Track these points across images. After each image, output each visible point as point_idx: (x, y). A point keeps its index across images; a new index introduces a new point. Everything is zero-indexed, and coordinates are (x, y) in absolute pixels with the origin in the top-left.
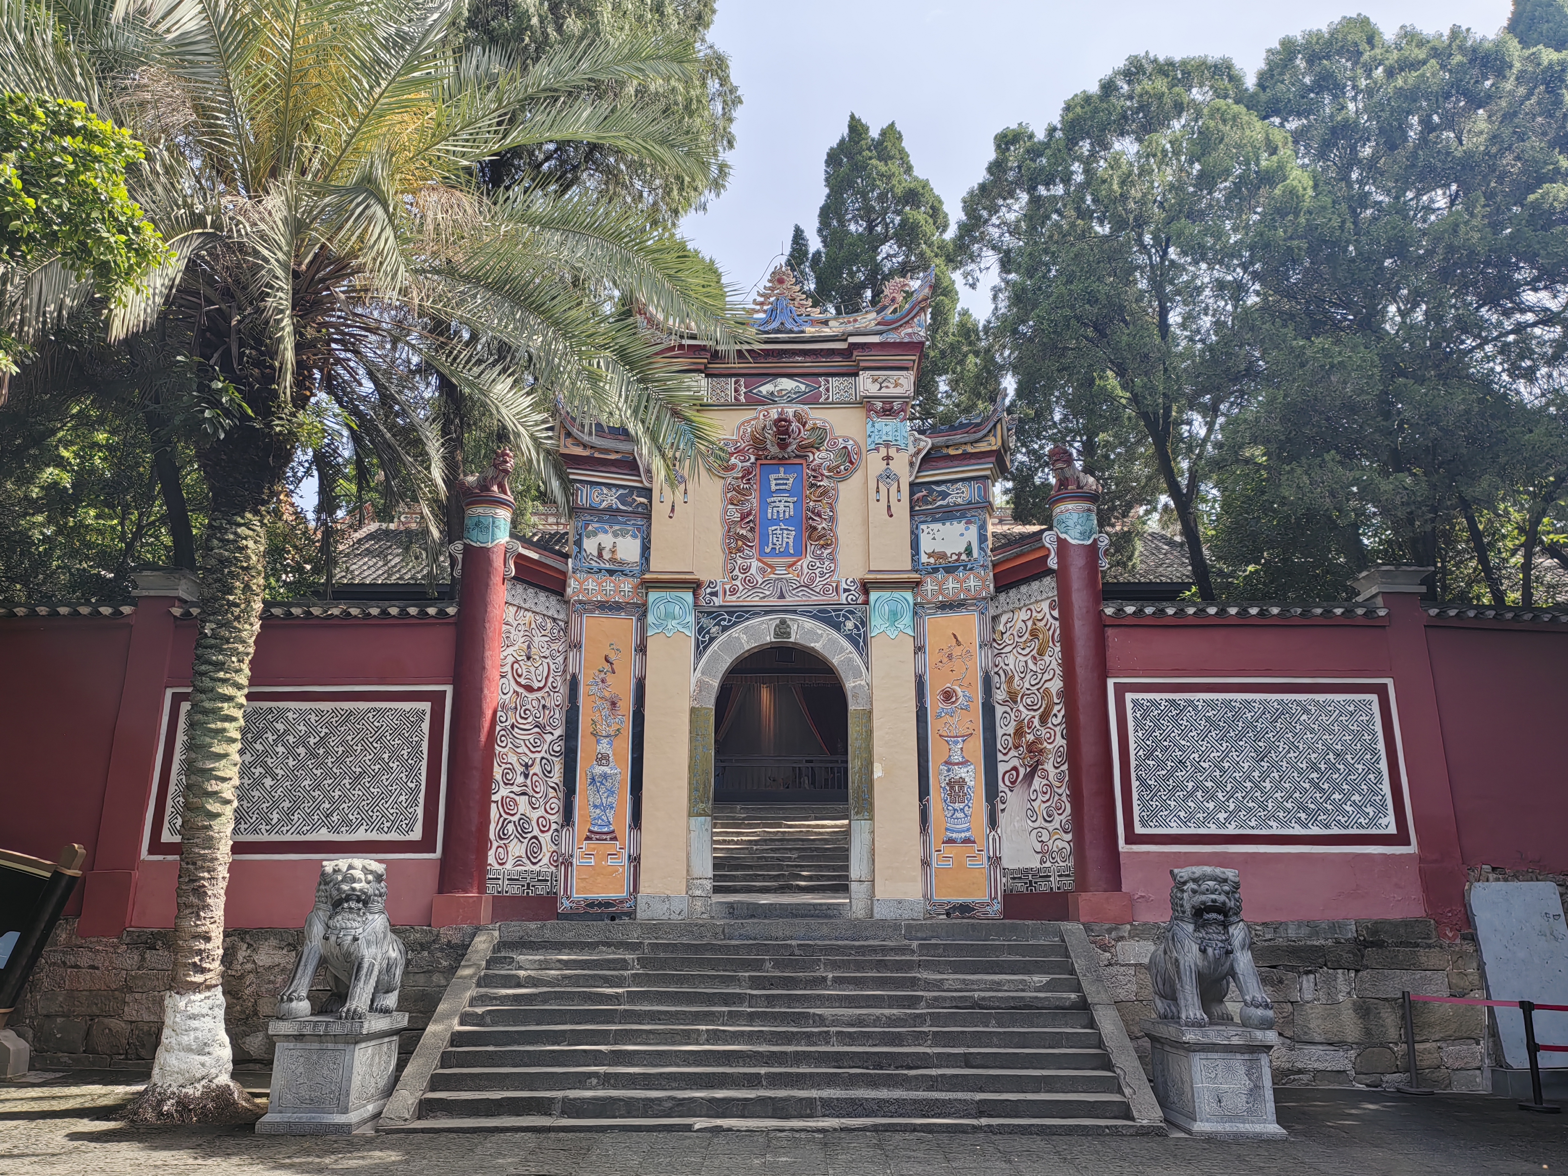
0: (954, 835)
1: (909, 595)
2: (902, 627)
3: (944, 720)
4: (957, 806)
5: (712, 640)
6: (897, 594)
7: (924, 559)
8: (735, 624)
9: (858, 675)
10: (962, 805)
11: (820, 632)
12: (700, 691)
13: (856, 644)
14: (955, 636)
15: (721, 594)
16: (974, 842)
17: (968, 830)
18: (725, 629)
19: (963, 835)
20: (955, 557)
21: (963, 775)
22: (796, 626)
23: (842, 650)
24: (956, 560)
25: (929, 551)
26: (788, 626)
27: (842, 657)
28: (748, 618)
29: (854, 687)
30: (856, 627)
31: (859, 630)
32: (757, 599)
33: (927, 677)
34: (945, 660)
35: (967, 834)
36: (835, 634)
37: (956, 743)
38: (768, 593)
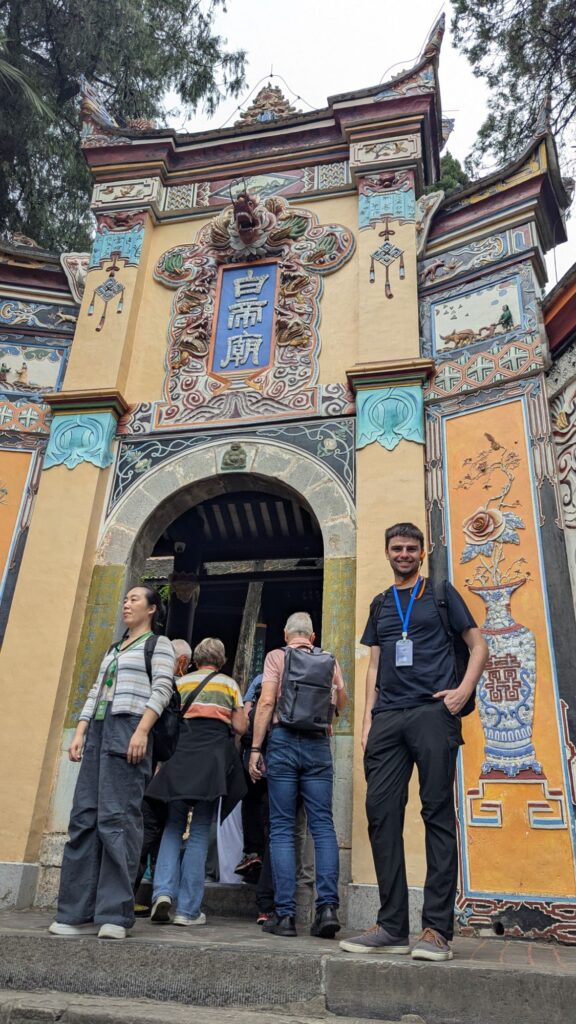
0: (502, 763)
1: (416, 391)
2: (404, 433)
3: (475, 563)
4: (503, 706)
5: (136, 476)
6: (398, 391)
7: (440, 345)
8: (171, 454)
9: (338, 508)
10: (513, 706)
11: (286, 457)
12: (111, 544)
13: (338, 468)
14: (490, 438)
15: (154, 419)
16: (541, 775)
17: (528, 752)
18: (156, 461)
19: (519, 762)
20: (485, 333)
21: (513, 651)
22: (254, 452)
23: (318, 477)
24: (488, 336)
25: (447, 333)
26: (243, 452)
27: (318, 487)
28: (188, 446)
29: (333, 527)
30: (340, 446)
31: (343, 449)
32: (203, 420)
33: (447, 502)
34: (475, 473)
35: (527, 760)
36: (308, 459)
37: (498, 597)
38: (216, 411)
